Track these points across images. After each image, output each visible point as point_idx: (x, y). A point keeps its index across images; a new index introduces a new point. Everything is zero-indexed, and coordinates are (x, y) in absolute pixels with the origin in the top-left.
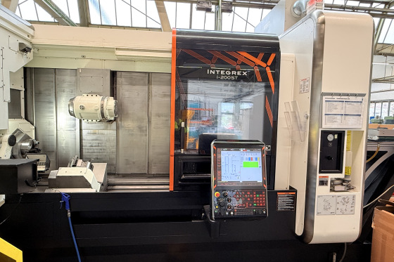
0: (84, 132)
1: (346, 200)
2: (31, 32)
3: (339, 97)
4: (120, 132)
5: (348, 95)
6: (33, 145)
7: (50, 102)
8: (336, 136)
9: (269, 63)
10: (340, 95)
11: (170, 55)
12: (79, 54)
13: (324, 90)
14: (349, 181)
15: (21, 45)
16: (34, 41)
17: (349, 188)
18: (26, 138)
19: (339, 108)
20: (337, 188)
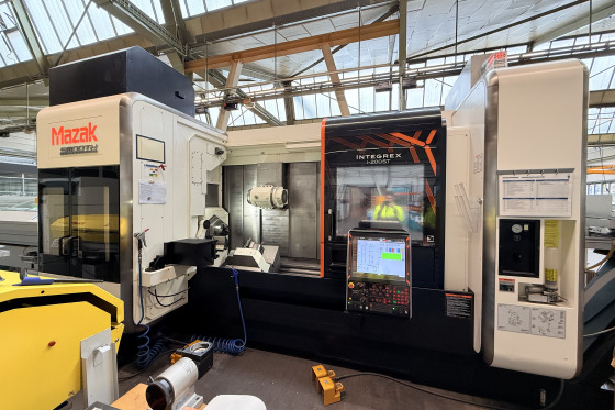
0: (264, 218)
1: (549, 316)
2: (225, 138)
3: (525, 175)
4: (292, 218)
5: (541, 172)
6: (224, 229)
7: (239, 193)
8: (526, 227)
9: (429, 141)
10: (527, 172)
11: (319, 144)
12: (259, 152)
13: (500, 168)
14: (553, 290)
15: (216, 149)
16: (228, 145)
17: (554, 300)
18: (220, 222)
19: (527, 190)
20: (532, 297)
